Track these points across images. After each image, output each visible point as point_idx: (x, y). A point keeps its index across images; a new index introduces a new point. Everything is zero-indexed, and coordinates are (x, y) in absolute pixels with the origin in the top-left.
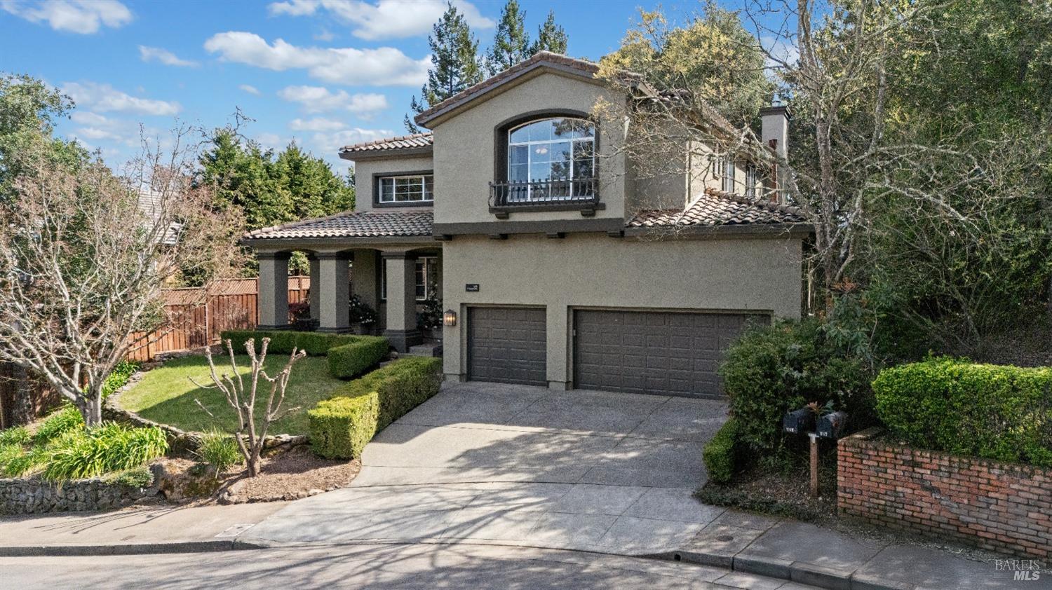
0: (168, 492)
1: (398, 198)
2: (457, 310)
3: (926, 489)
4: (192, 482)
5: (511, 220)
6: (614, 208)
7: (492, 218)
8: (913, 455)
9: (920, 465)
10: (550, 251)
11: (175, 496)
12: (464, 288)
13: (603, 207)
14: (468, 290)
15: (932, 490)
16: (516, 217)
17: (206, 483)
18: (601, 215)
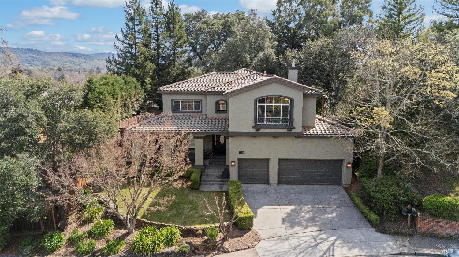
0: (196, 251)
1: (182, 109)
2: (236, 160)
3: (440, 227)
4: (206, 246)
5: (260, 131)
6: (298, 128)
7: (254, 130)
8: (438, 220)
9: (439, 222)
10: (271, 140)
11: (200, 252)
12: (239, 153)
13: (294, 128)
14: (240, 154)
15: (442, 227)
16: (262, 130)
17: (212, 246)
18: (293, 131)
